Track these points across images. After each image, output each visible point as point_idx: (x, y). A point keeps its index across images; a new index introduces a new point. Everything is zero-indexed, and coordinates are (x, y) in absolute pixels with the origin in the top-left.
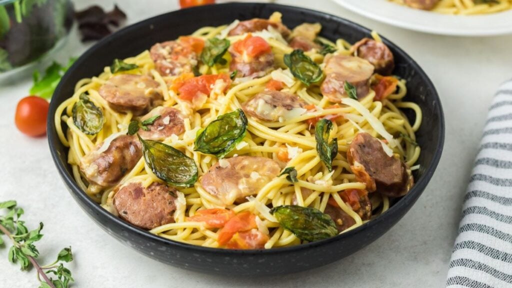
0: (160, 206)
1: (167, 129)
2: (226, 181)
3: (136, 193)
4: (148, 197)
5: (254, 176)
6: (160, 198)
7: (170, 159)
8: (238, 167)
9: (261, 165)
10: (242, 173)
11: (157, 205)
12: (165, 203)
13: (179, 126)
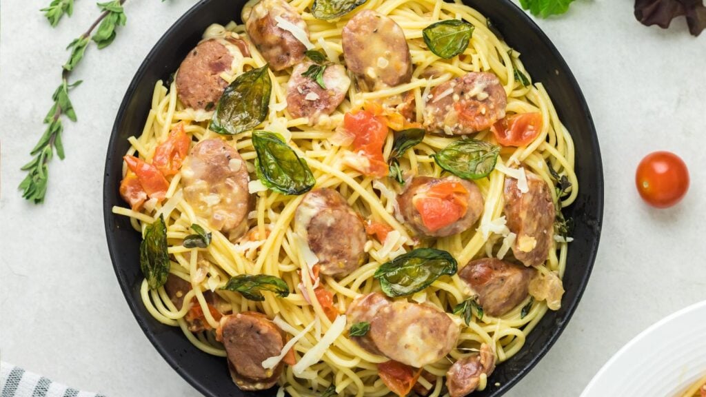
0: (197, 91)
1: (298, 98)
2: (206, 166)
3: (216, 64)
4: (209, 78)
5: (213, 199)
6: (207, 92)
7: (255, 102)
8: (229, 181)
9: (230, 208)
10: (220, 185)
11: (199, 88)
12: (200, 98)
13: (300, 112)
